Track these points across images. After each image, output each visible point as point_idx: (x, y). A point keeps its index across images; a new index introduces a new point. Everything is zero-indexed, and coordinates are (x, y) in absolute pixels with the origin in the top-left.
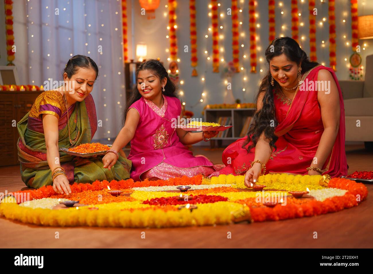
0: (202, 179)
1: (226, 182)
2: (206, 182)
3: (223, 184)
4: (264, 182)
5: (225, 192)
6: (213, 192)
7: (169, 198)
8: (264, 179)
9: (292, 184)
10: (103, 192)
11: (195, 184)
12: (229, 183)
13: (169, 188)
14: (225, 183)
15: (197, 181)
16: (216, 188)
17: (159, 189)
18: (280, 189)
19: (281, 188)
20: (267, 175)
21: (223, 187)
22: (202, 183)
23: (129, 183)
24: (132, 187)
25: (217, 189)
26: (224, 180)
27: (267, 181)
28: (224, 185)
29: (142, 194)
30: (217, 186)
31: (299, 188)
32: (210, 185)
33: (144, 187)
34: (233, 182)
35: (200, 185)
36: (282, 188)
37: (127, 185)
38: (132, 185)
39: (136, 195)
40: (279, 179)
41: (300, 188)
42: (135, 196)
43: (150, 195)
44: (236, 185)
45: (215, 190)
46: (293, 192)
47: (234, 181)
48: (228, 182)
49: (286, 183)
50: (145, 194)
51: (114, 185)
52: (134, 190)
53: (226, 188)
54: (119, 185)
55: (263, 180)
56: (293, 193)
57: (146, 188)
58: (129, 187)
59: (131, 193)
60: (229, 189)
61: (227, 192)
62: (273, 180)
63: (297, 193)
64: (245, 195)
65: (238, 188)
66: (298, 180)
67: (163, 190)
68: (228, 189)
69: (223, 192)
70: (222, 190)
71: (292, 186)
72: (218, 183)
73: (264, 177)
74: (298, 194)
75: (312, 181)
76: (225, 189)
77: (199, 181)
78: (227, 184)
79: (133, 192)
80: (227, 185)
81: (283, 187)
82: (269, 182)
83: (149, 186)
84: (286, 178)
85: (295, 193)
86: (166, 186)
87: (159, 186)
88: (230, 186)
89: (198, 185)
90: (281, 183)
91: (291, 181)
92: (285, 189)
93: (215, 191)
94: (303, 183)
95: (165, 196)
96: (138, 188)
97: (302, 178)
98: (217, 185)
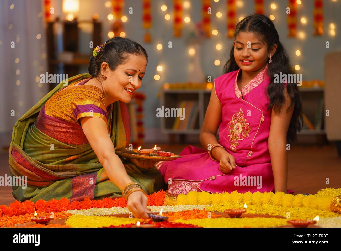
0: (164, 197)
1: (197, 201)
2: (170, 201)
3: (193, 205)
4: (251, 203)
5: (198, 217)
6: (182, 218)
7: (121, 226)
8: (251, 199)
9: (290, 207)
10: (25, 218)
11: (155, 205)
12: (202, 203)
13: (119, 210)
14: (197, 204)
15: (158, 200)
16: (184, 212)
17: (106, 211)
18: (274, 215)
19: (275, 213)
20: (255, 193)
21: (194, 210)
22: (164, 203)
23: (63, 203)
24: (68, 209)
25: (186, 213)
26: (196, 199)
27: (255, 201)
28: (195, 207)
29: (82, 220)
30: (186, 208)
31: (301, 214)
32: (175, 206)
33: (84, 210)
34: (208, 202)
35: (162, 206)
36: (277, 214)
37: (60, 206)
38: (67, 206)
39: (74, 222)
40: (272, 199)
41: (303, 214)
42: (73, 224)
43: (93, 222)
44: (212, 206)
45: (184, 215)
46: (294, 220)
47: (209, 200)
48: (200, 202)
49: (282, 206)
50: (86, 221)
51: (41, 206)
52: (70, 215)
53: (198, 211)
54: (48, 206)
55: (249, 200)
56: (294, 222)
57: (86, 210)
58: (63, 208)
59: (66, 218)
60: (203, 213)
61: (201, 218)
62: (263, 200)
63: (299, 222)
64: (226, 223)
65: (215, 211)
66: (299, 202)
67: (111, 213)
68: (201, 213)
69: (195, 218)
70: (194, 214)
71: (292, 210)
72: (186, 203)
73: (252, 196)
74: (301, 224)
75: (319, 205)
76: (197, 214)
77: (160, 200)
78: (199, 205)
79: (68, 216)
80: (200, 207)
81: (279, 212)
82: (259, 203)
83: (92, 208)
84: (281, 197)
85: (296, 222)
86: (115, 207)
87: (105, 207)
88: (204, 209)
89: (159, 207)
90: (276, 205)
91: (289, 203)
92: (281, 215)
93: (184, 217)
94: (306, 206)
95: (116, 223)
96: (76, 210)
97: (305, 198)
98: (186, 205)
